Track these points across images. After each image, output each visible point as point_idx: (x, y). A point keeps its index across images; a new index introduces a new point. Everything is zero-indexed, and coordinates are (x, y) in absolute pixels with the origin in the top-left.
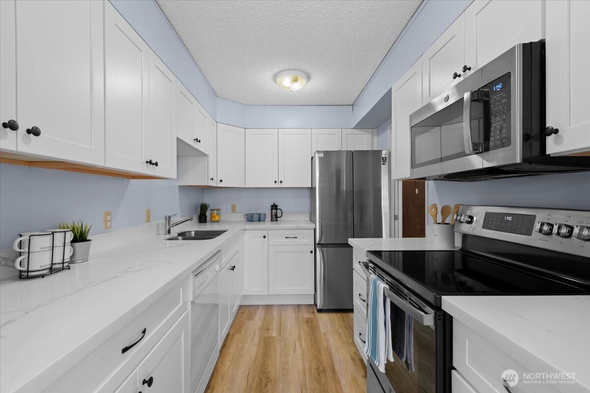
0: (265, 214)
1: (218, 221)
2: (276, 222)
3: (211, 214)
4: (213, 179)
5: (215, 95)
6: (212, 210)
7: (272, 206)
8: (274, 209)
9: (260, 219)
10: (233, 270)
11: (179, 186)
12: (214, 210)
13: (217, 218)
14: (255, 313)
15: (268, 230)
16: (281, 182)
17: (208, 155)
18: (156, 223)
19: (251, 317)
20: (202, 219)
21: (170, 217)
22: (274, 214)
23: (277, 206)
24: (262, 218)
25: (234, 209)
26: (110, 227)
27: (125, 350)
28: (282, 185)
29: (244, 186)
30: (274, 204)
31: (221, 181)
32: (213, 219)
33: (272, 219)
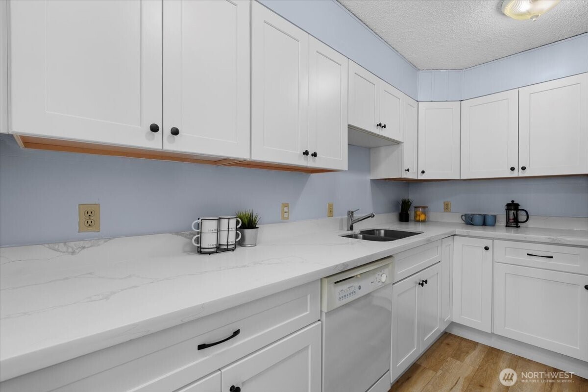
0: (495, 217)
1: (424, 221)
2: (515, 229)
3: (415, 212)
4: (408, 170)
5: (415, 68)
6: (416, 207)
7: (508, 205)
8: (511, 210)
9: (486, 222)
10: (422, 285)
11: (371, 180)
12: (419, 207)
13: (422, 217)
14: (468, 353)
15: (493, 239)
16: (524, 168)
17: (402, 143)
18: (340, 217)
19: (458, 355)
20: (404, 217)
21: (352, 213)
22: (512, 217)
23: (518, 205)
24: (489, 221)
25: (447, 207)
26: (287, 218)
27: (201, 347)
28: (527, 173)
29: (459, 178)
30: (513, 201)
31: (423, 172)
32: (418, 218)
33: (507, 223)
